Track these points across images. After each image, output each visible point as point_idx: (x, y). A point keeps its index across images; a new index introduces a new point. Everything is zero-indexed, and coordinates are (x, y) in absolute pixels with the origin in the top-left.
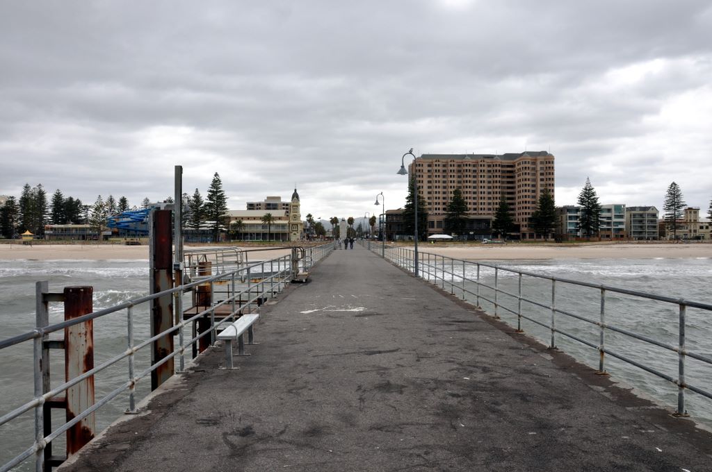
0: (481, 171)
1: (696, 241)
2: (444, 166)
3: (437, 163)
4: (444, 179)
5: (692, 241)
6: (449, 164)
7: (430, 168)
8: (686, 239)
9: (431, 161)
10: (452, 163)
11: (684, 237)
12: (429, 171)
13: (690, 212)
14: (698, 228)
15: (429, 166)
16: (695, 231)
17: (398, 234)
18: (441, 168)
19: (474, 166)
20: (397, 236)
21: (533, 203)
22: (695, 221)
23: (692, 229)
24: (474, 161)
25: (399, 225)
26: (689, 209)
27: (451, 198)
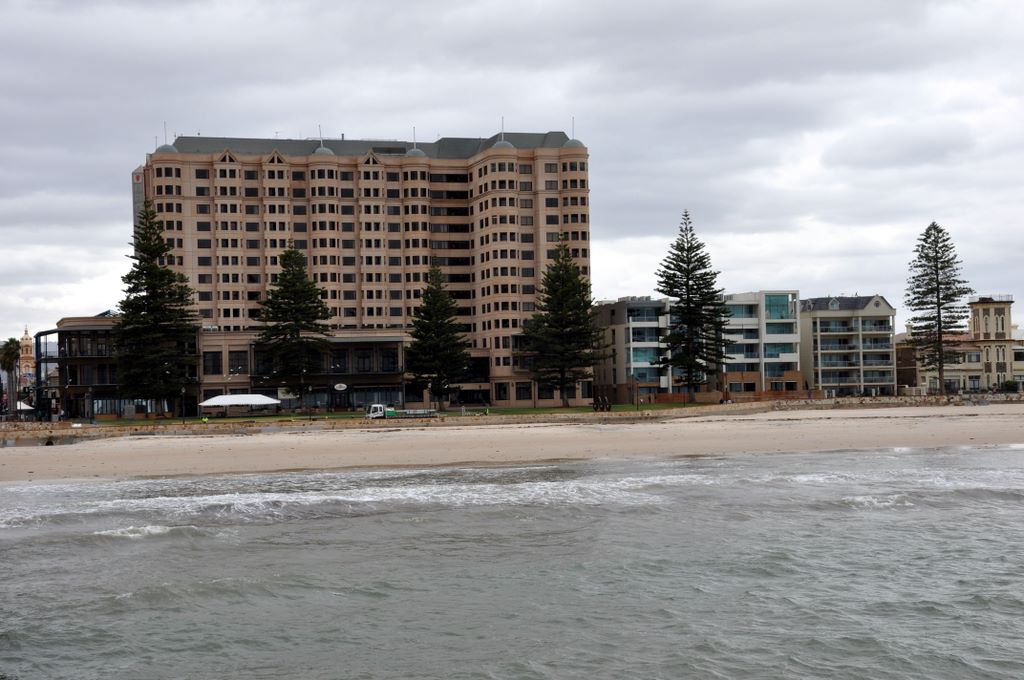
0: (367, 192)
1: (1002, 397)
2: (250, 175)
3: (228, 167)
4: (252, 219)
5: (989, 397)
6: (267, 168)
7: (202, 183)
8: (975, 390)
9: (205, 158)
10: (276, 167)
11: (969, 384)
12: (201, 191)
13: (986, 312)
14: (1009, 358)
15: (201, 174)
16: (1001, 367)
17: (99, 394)
18: (239, 183)
19: (345, 176)
20: (98, 404)
21: (528, 290)
22: (1001, 337)
23: (993, 361)
24: (344, 160)
25: (102, 368)
26: (984, 301)
27: (274, 277)
